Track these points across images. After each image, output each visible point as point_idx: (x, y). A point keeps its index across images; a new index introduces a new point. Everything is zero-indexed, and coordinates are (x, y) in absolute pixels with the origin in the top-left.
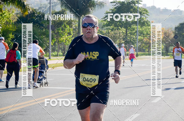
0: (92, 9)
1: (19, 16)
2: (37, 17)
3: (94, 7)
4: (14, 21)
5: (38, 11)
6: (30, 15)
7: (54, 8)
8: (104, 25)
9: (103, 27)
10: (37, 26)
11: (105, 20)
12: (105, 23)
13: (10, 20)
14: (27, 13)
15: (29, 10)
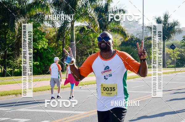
0: (173, 35)
1: (122, 40)
2: (134, 41)
3: (174, 33)
4: (119, 45)
5: (135, 37)
6: (129, 40)
7: (147, 34)
8: (182, 46)
9: (181, 47)
10: (135, 47)
11: (183, 42)
12: (183, 44)
13: (116, 44)
14: (127, 39)
15: (129, 37)
